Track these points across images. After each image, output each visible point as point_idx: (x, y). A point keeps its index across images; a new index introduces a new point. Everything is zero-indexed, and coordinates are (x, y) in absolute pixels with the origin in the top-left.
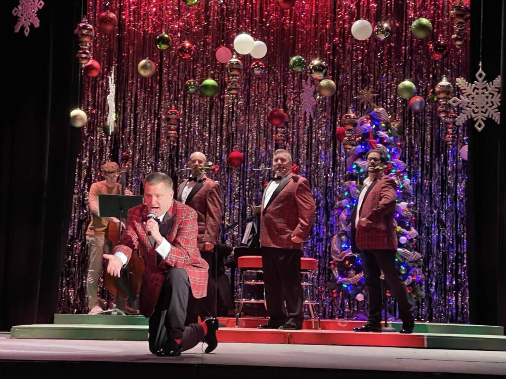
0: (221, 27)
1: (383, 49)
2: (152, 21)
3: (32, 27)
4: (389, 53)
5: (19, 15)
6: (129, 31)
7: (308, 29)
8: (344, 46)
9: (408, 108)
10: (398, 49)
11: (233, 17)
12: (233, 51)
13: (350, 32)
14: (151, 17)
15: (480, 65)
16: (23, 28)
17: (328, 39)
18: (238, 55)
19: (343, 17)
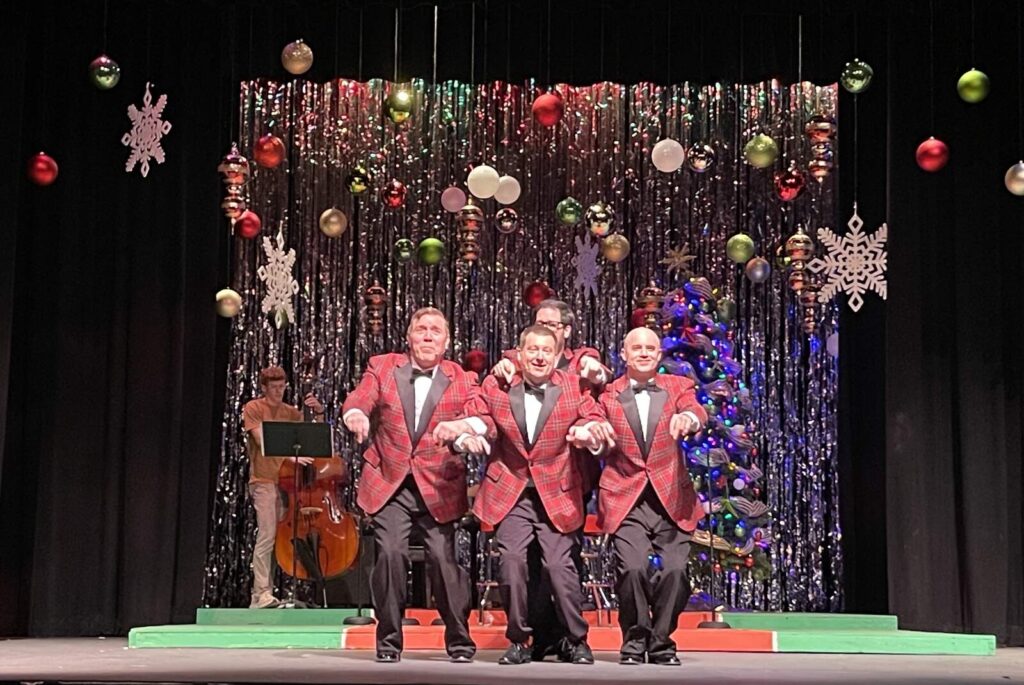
0: (450, 156)
1: (704, 185)
2: (341, 148)
3: (152, 161)
4: (714, 190)
5: (133, 145)
6: (306, 165)
7: (585, 157)
8: (642, 183)
9: (744, 277)
10: (727, 184)
11: (467, 140)
12: (467, 192)
13: (650, 160)
14: (340, 142)
15: (855, 207)
16: (139, 164)
17: (617, 171)
18: (475, 198)
19: (640, 135)
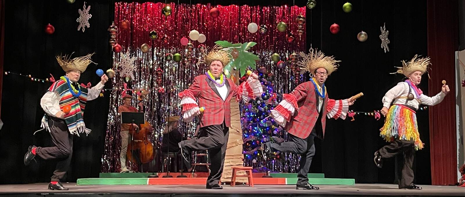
0: (183, 27)
1: (264, 38)
2: (148, 25)
3: (86, 27)
4: (267, 40)
5: (80, 22)
6: (136, 30)
7: (227, 29)
8: (245, 37)
9: (277, 67)
10: (271, 38)
11: (189, 22)
12: (189, 39)
13: (247, 30)
14: (147, 23)
15: (311, 45)
16: (82, 28)
17: (237, 33)
18: (192, 41)
19: (244, 22)
